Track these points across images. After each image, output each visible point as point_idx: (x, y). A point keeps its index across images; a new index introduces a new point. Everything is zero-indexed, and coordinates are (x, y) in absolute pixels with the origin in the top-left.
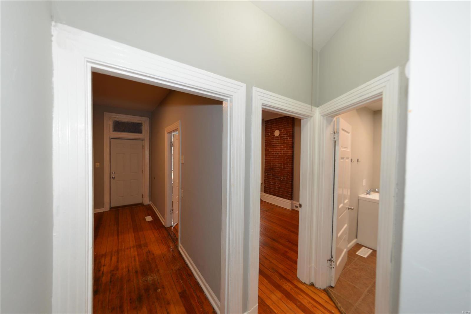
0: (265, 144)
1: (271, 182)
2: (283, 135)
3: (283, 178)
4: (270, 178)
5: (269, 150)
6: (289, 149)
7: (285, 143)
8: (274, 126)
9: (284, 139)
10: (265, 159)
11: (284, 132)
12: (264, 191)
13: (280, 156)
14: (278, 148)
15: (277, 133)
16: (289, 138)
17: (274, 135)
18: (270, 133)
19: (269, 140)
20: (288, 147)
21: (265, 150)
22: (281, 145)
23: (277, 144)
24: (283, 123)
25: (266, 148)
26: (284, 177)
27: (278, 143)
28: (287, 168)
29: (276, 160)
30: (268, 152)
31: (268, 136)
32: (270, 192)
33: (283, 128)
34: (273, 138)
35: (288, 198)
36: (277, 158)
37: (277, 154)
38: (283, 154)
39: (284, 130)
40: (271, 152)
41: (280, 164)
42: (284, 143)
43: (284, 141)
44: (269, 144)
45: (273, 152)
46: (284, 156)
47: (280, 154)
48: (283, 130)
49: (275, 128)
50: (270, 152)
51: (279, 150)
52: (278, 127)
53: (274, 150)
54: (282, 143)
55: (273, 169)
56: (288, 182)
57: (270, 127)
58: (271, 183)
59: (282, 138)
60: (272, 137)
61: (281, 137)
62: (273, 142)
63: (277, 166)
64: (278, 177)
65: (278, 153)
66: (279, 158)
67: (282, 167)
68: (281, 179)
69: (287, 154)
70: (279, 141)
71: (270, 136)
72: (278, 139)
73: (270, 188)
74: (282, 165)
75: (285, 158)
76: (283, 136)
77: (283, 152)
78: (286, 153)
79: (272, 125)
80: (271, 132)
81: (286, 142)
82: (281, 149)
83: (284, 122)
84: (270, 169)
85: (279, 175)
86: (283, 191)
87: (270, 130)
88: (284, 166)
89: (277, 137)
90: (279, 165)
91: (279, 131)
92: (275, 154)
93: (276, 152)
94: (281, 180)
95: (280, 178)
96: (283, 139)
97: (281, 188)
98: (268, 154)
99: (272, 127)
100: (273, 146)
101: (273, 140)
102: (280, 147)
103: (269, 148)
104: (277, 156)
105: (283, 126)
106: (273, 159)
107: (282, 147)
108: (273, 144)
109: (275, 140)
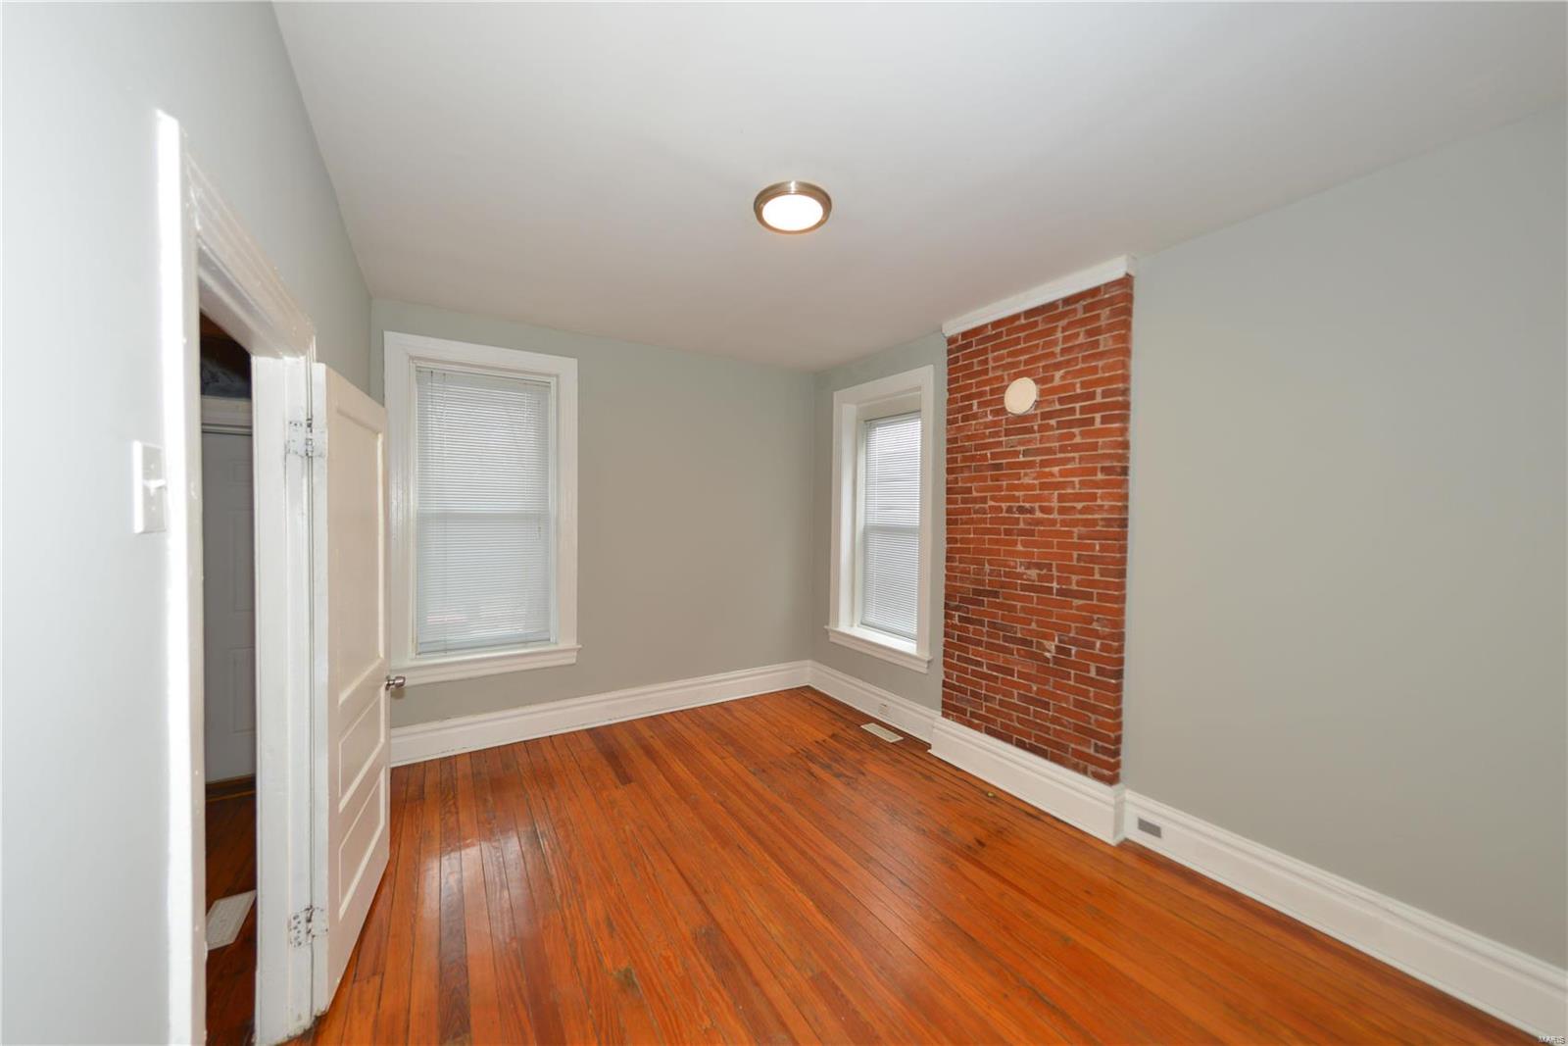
0: (949, 461)
1: (979, 664)
2: (1061, 401)
3: (1059, 650)
4: (979, 643)
5: (969, 490)
6: (1097, 485)
7: (1076, 448)
8: (1001, 358)
9: (1071, 424)
10: (949, 541)
11: (1063, 388)
12: (945, 705)
13: (1039, 522)
14: (1027, 481)
15: (1021, 396)
16: (1098, 420)
17: (1003, 411)
18: (975, 402)
19: (969, 438)
20: (1093, 471)
21: (949, 491)
22: (1044, 464)
23: (1021, 459)
24: (1059, 335)
25: (956, 481)
26: (1060, 641)
27: (1026, 453)
28: (1088, 596)
29: (1015, 543)
30: (964, 501)
31: (965, 419)
32: (973, 715)
33: (1058, 366)
34: (995, 424)
35: (1091, 768)
36: (1022, 532)
37: (1021, 510)
38: (1062, 511)
39: (1063, 378)
40: (984, 500)
41: (1038, 566)
42: (1063, 449)
43: (1062, 437)
44: (973, 458)
45: (993, 503)
46: (1064, 523)
47: (1038, 515)
48: (1058, 374)
49: (1005, 367)
50: (975, 500)
51: (1031, 487)
52: (1027, 363)
53: (1000, 488)
54: (1050, 451)
55: (995, 594)
56: (1093, 674)
57: (976, 368)
58: (985, 670)
59: (1053, 422)
60: (990, 418)
61: (1046, 416)
62: (1000, 444)
63: (1020, 576)
64: (1024, 642)
65: (1027, 505)
66: (1031, 533)
67: (1055, 585)
68: (1047, 655)
69: (1085, 510)
70: (1029, 441)
71: (975, 416)
72: (1030, 430)
73: (975, 694)
74: (1055, 573)
75: (1070, 534)
76: (1058, 407)
77: (1061, 498)
78: (1079, 505)
79: (990, 356)
80: (982, 394)
81: (1078, 440)
82: (1043, 486)
83: (1064, 329)
84: (977, 592)
85: (1034, 626)
86: (1055, 720)
87: (979, 384)
88: (1068, 581)
89: (1024, 418)
90: (1033, 573)
91: (1036, 382)
92: (1009, 510)
93: (1016, 499)
94: (1047, 660)
95: (1040, 646)
96: (1060, 425)
97: (1046, 706)
98: (968, 511)
99: (991, 364)
100: (998, 467)
101: (996, 434)
102: (1040, 475)
103: (972, 480)
104: (1022, 526)
105: (1058, 349)
106: (997, 542)
107: (1052, 475)
108: (994, 456)
109: (1008, 433)
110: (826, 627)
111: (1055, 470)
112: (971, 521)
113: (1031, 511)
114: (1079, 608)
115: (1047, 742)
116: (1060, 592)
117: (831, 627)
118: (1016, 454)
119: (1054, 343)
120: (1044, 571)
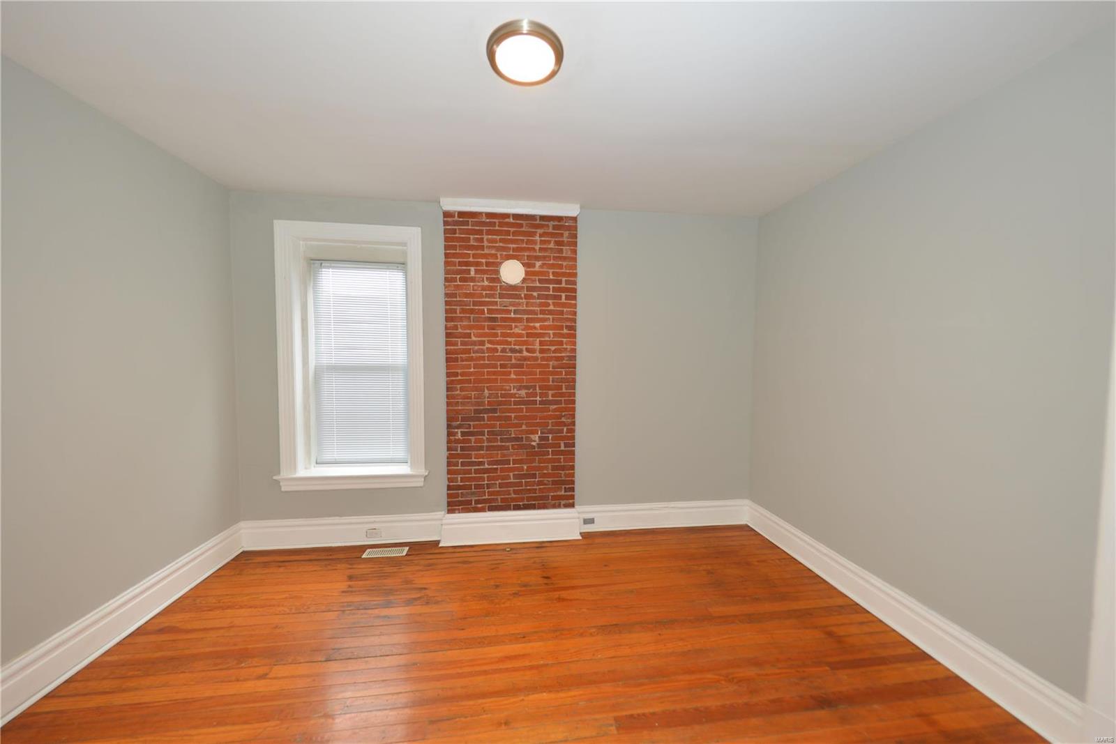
2: (540, 281)
3: (541, 438)
4: (480, 448)
5: (469, 336)
6: (563, 336)
7: (550, 312)
8: (494, 241)
9: (547, 297)
10: (448, 375)
12: (450, 504)
13: (525, 359)
14: (517, 331)
15: (512, 272)
16: (563, 297)
17: (498, 280)
18: (472, 269)
19: (467, 295)
20: (561, 328)
21: (448, 335)
22: (528, 320)
23: (512, 315)
24: (537, 238)
25: (456, 327)
26: (543, 433)
27: (515, 312)
28: (559, 402)
29: (509, 373)
30: (464, 344)
31: (464, 280)
33: (537, 258)
34: (490, 288)
35: (563, 502)
36: (514, 366)
37: (513, 351)
38: (542, 351)
39: (541, 267)
40: (482, 343)
41: (527, 388)
42: (541, 312)
43: (541, 305)
44: (472, 311)
45: (490, 346)
46: (543, 358)
47: (525, 354)
48: (538, 264)
49: (498, 249)
50: (474, 343)
51: (519, 335)
52: (514, 250)
53: (496, 335)
54: (534, 312)
55: (494, 411)
56: (562, 448)
57: (472, 243)
58: (486, 466)
59: (535, 294)
60: (487, 283)
61: (529, 289)
62: (494, 303)
63: (513, 395)
65: (517, 347)
66: (521, 366)
67: (538, 398)
68: (533, 444)
69: (555, 351)
70: (519, 304)
71: (473, 280)
72: (519, 297)
74: (538, 391)
75: (548, 366)
76: (538, 285)
77: (541, 343)
78: (553, 348)
79: (485, 238)
80: (477, 264)
81: (551, 307)
82: (528, 335)
83: (541, 236)
84: (476, 411)
85: (524, 427)
87: (475, 256)
88: (546, 395)
89: (515, 288)
90: (523, 392)
91: (524, 265)
92: (504, 350)
93: (509, 343)
94: (533, 447)
95: (527, 438)
96: (539, 297)
97: (534, 476)
98: (468, 351)
99: (486, 244)
100: (494, 319)
101: (493, 296)
102: (527, 328)
103: (470, 327)
104: (514, 361)
105: (537, 247)
106: (494, 373)
107: (535, 328)
108: (490, 311)
109: (501, 296)
110: (275, 478)
111: (537, 325)
112: (471, 359)
113: (520, 351)
114: (555, 410)
115: (535, 499)
116: (541, 402)
117: (285, 474)
118: (509, 312)
119: (534, 242)
120: (531, 390)
